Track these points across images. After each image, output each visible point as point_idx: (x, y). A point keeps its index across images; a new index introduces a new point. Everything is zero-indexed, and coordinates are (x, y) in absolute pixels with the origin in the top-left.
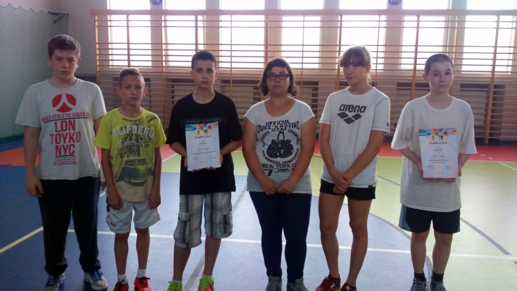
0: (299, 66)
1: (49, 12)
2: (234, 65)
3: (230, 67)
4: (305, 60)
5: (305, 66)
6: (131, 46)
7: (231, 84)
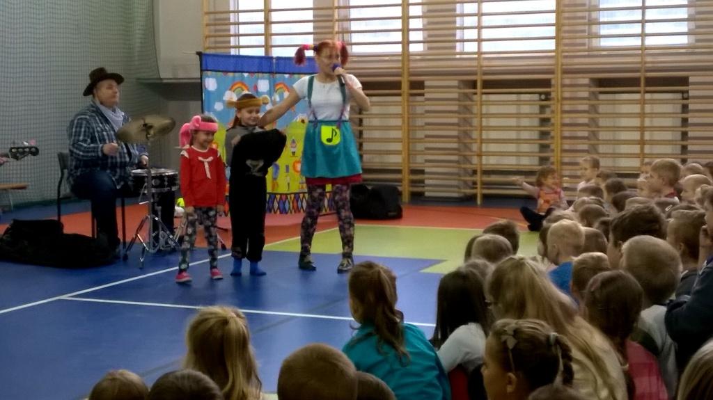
0: (636, 42)
2: (486, 47)
3: (476, 50)
4: (650, 28)
5: (650, 41)
6: (275, 16)
7: (479, 90)
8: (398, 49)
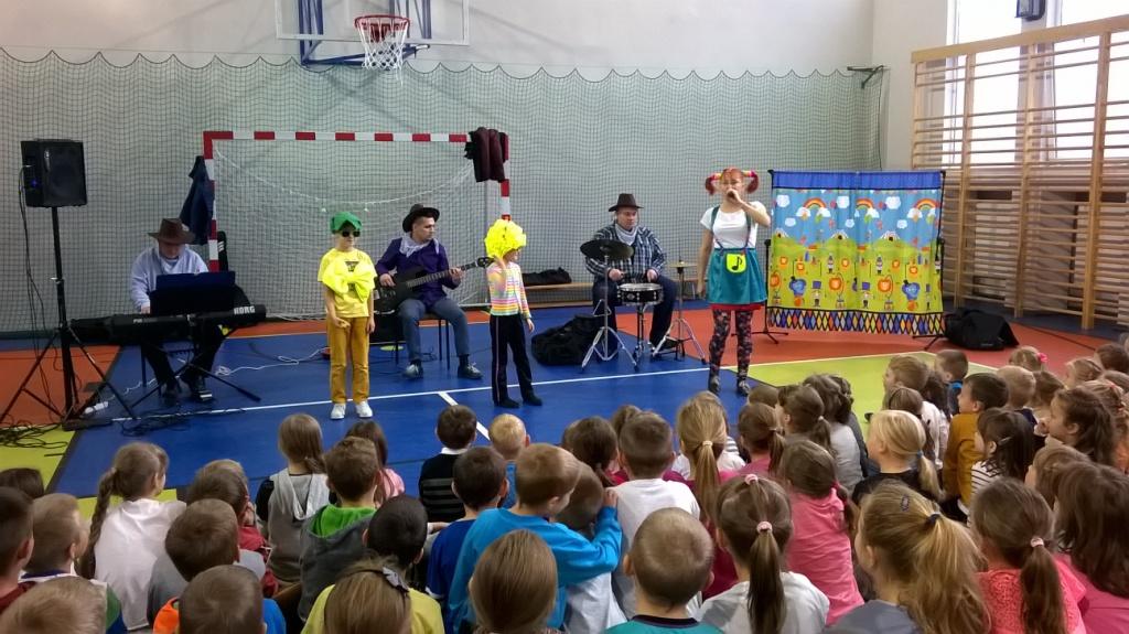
1: (849, 69)
8: (1088, 154)
